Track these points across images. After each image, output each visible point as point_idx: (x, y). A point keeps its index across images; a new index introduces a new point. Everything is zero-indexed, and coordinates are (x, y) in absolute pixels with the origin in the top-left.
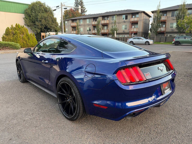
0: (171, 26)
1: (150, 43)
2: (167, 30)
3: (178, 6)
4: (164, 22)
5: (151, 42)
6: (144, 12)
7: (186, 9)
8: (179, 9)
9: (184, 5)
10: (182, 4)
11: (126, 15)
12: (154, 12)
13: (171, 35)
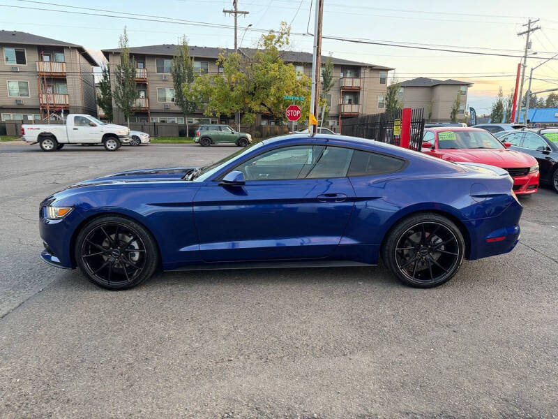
0: (161, 96)
1: (143, 141)
2: (154, 107)
3: (168, 47)
4: (143, 85)
5: (144, 137)
6: (81, 50)
7: (192, 58)
8: (176, 57)
9: (184, 47)
10: (180, 44)
11: (20, 49)
12: (111, 53)
13: (163, 118)
